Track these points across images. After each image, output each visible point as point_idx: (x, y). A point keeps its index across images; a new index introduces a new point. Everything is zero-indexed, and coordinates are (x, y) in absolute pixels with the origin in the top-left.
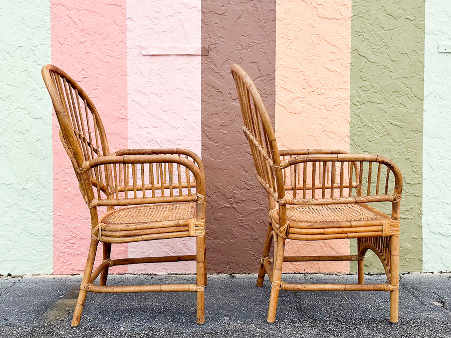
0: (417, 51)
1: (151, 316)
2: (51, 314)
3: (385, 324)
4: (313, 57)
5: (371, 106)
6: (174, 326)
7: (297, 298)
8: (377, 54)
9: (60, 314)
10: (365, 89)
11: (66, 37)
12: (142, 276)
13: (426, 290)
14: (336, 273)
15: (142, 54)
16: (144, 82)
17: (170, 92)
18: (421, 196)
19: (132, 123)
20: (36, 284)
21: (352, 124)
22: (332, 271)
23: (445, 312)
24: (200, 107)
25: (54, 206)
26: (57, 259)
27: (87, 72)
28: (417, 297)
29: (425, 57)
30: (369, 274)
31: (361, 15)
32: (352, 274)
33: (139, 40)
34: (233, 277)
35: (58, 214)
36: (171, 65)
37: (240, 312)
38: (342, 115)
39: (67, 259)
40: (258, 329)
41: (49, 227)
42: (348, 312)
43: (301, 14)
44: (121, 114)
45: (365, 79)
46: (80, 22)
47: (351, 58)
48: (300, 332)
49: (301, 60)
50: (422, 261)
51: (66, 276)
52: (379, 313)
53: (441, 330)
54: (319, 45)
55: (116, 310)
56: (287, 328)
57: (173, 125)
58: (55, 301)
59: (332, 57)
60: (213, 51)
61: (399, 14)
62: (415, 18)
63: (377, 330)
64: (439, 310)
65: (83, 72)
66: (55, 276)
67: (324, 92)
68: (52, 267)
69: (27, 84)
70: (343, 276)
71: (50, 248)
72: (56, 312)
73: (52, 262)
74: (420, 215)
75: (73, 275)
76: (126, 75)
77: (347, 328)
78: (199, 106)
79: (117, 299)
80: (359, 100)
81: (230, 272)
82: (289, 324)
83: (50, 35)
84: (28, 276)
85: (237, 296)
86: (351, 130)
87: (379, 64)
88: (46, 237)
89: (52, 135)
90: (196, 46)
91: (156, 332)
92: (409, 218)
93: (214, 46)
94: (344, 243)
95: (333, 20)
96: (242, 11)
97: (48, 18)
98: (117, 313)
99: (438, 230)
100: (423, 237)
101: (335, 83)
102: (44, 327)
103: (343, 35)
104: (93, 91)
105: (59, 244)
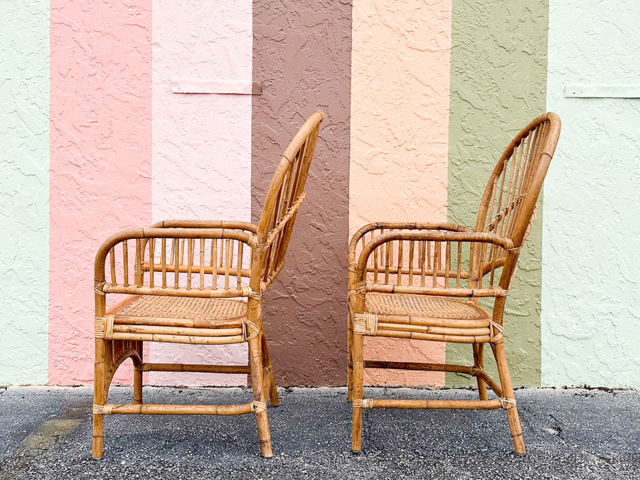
0: (537, 95)
1: (166, 445)
2: (33, 441)
3: (477, 458)
4: (401, 101)
5: (475, 166)
6: (194, 460)
7: (367, 420)
8: (484, 98)
9: (44, 441)
10: (468, 144)
11: (70, 67)
12: (167, 390)
13: (541, 412)
14: (427, 387)
15: (173, 91)
16: (174, 129)
17: (209, 143)
18: (540, 286)
19: (158, 183)
20: (23, 397)
21: (450, 190)
22: (422, 384)
23: (559, 443)
24: (249, 164)
25: (51, 293)
26: (54, 364)
27: (98, 115)
28: (526, 421)
29: (547, 103)
30: (470, 388)
31: (463, 46)
32: (447, 389)
33: (169, 73)
34: (290, 391)
35: (57, 304)
36: (212, 107)
37: (286, 440)
38: (437, 177)
39: (68, 365)
40: (306, 465)
41: (43, 322)
42: (430, 441)
43: (385, 43)
44: (143, 171)
45: (469, 131)
46: (89, 48)
47: (451, 103)
48: (361, 469)
49: (385, 104)
50: (540, 372)
51: (64, 388)
52: (472, 443)
53: (549, 468)
54: (408, 85)
55: (121, 437)
56: (345, 463)
57: (213, 187)
58: (42, 422)
59: (425, 101)
60: (268, 89)
61: (514, 45)
62: (534, 51)
63: (464, 466)
64: (552, 440)
65: (93, 114)
66: (49, 388)
67: (414, 147)
68: (47, 375)
69: (17, 129)
70: (436, 391)
71: (43, 349)
72: (40, 437)
73: (47, 368)
74: (538, 310)
75: (74, 386)
76: (150, 119)
77: (425, 463)
78: (248, 162)
79: (126, 421)
80: (459, 158)
81: (286, 385)
82: (349, 458)
83: (49, 65)
84: (15, 387)
85: (289, 418)
86: (448, 198)
87: (486, 112)
88: (40, 335)
89: (49, 198)
90: (245, 82)
91: (167, 467)
92: (523, 314)
93: (270, 83)
94: (438, 347)
95: (427, 52)
96: (306, 38)
97: (47, 43)
98: (121, 440)
99: (562, 331)
100: (542, 340)
101: (428, 135)
102: (20, 458)
103: (440, 73)
104: (105, 139)
105: (56, 345)
